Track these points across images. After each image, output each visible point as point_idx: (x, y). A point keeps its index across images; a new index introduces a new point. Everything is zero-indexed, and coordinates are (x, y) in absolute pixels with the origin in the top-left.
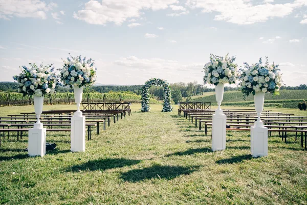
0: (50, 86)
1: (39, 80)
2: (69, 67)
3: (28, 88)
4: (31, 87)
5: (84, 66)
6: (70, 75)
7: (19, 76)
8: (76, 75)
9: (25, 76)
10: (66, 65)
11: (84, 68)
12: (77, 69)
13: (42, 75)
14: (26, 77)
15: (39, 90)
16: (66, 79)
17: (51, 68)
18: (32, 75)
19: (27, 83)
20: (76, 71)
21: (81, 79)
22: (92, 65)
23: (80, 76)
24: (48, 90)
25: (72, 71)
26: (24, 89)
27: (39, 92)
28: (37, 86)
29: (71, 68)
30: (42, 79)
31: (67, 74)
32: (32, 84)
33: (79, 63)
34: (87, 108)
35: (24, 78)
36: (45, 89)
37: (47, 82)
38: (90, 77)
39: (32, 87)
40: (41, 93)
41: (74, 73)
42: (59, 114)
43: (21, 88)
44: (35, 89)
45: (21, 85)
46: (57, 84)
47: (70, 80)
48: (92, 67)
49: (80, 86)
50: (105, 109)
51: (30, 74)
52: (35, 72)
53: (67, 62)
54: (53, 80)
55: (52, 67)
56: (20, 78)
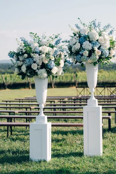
0: (58, 64)
1: (44, 55)
2: (80, 36)
3: (29, 68)
4: (32, 66)
5: (100, 35)
6: (81, 49)
7: (16, 51)
8: (90, 48)
9: (24, 51)
10: (75, 35)
11: (101, 37)
12: (91, 40)
13: (47, 49)
14: (26, 53)
15: (44, 70)
16: (76, 53)
17: (56, 39)
18: (33, 50)
19: (27, 60)
20: (90, 42)
21: (98, 53)
22: (111, 32)
23: (96, 48)
24: (55, 70)
25: (84, 43)
26: (24, 69)
27: (43, 73)
28: (41, 64)
29: (82, 38)
30: (47, 54)
31: (78, 46)
32: (35, 62)
33: (94, 31)
34: (82, 93)
35: (23, 54)
36: (51, 69)
37: (53, 59)
38: (109, 49)
39: (34, 67)
40: (46, 75)
41: (87, 45)
42: (51, 102)
43: (19, 67)
44: (38, 69)
45: (20, 63)
46: (66, 61)
47: (82, 55)
48: (110, 36)
49: (95, 64)
50: (106, 95)
51: (30, 48)
52: (36, 45)
53: (76, 30)
54: (60, 56)
55: (58, 38)
56: (18, 55)
